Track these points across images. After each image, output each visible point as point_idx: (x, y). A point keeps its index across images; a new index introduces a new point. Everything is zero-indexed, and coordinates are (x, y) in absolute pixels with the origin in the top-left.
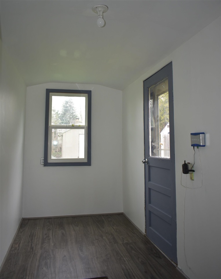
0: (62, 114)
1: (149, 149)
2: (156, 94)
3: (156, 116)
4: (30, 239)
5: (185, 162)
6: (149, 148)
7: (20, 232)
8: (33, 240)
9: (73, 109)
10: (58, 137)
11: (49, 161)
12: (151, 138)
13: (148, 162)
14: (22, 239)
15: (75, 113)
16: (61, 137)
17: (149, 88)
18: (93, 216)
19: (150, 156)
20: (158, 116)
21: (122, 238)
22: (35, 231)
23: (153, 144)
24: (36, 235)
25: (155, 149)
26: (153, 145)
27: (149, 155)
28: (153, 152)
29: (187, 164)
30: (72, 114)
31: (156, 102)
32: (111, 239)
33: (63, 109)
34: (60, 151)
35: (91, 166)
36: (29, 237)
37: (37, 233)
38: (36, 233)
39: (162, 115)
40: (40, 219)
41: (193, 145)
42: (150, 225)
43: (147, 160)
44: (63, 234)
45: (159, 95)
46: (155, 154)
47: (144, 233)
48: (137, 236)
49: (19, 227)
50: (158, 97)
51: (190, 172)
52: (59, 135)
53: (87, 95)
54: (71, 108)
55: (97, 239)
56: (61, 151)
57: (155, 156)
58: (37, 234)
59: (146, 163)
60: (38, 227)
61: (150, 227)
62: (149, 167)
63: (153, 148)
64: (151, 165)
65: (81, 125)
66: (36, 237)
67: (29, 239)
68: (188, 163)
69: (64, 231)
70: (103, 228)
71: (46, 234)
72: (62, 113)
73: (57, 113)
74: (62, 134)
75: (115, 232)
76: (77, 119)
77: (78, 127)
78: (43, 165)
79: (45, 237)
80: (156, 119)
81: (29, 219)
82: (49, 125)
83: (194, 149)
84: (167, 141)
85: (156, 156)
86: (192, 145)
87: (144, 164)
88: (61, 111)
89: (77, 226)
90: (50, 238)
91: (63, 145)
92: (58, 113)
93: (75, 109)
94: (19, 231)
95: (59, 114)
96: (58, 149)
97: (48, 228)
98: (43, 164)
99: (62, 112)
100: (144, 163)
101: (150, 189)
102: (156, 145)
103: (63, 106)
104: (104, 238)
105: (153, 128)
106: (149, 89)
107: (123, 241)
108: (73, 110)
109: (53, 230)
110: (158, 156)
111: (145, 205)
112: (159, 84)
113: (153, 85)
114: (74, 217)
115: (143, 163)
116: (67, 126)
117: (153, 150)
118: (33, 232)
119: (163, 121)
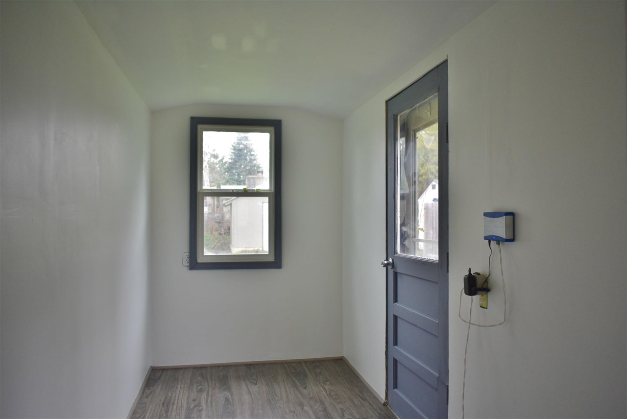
0: (230, 163)
1: (396, 239)
2: (412, 128)
3: (411, 174)
4: (163, 409)
5: (470, 270)
6: (397, 237)
7: (145, 395)
8: (169, 413)
9: (252, 153)
10: (224, 207)
11: (200, 260)
12: (400, 217)
13: (393, 265)
14: (149, 410)
15: (255, 162)
16: (229, 207)
17: (397, 116)
18: (286, 363)
19: (397, 253)
20: (415, 173)
21: (341, 409)
22: (174, 394)
23: (404, 229)
24: (175, 401)
25: (408, 238)
26: (405, 232)
27: (395, 252)
28: (403, 244)
29: (473, 276)
30: (249, 162)
31: (411, 144)
32: (320, 411)
33: (232, 153)
34: (227, 232)
35: (281, 268)
36: (161, 405)
37: (177, 398)
38: (175, 397)
39: (422, 166)
40: (185, 368)
41: (489, 239)
42: (395, 386)
43: (391, 260)
44: (227, 399)
45: (419, 130)
46: (408, 249)
47: (384, 400)
48: (371, 405)
49: (142, 386)
50: (415, 135)
51: (479, 292)
52: (224, 205)
53: (272, 129)
54: (247, 151)
55: (292, 412)
56: (229, 232)
57: (408, 253)
58: (178, 400)
59: (390, 267)
60: (179, 386)
61: (395, 390)
62: (396, 275)
63: (404, 237)
64: (398, 271)
65: (261, 189)
66: (175, 406)
67: (161, 410)
68: (476, 273)
69: (229, 394)
70: (305, 388)
71: (194, 400)
72: (230, 161)
73: (222, 160)
74: (230, 203)
75: (327, 397)
76: (258, 172)
77: (255, 193)
78: (188, 268)
79: (192, 407)
80: (411, 180)
81: (164, 370)
82: (199, 190)
83: (490, 245)
84: (431, 215)
85: (410, 253)
86: (486, 238)
87: (385, 268)
88: (230, 157)
89: (256, 384)
90: (201, 408)
91: (233, 222)
92: (224, 161)
93: (255, 154)
94: (143, 393)
95: (226, 163)
96: (225, 230)
97: (199, 388)
98: (188, 264)
99: (232, 159)
100: (386, 266)
101: (396, 318)
102: (411, 232)
103: (232, 148)
104: (306, 408)
105: (404, 194)
106: (399, 117)
107: (343, 415)
108: (252, 155)
109: (208, 393)
110: (414, 254)
111: (387, 346)
112: (419, 106)
113: (406, 110)
114: (249, 366)
115: (384, 266)
116: (234, 191)
117: (404, 241)
118: (170, 395)
119: (424, 177)
